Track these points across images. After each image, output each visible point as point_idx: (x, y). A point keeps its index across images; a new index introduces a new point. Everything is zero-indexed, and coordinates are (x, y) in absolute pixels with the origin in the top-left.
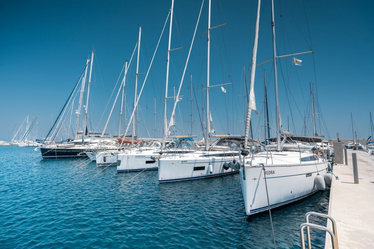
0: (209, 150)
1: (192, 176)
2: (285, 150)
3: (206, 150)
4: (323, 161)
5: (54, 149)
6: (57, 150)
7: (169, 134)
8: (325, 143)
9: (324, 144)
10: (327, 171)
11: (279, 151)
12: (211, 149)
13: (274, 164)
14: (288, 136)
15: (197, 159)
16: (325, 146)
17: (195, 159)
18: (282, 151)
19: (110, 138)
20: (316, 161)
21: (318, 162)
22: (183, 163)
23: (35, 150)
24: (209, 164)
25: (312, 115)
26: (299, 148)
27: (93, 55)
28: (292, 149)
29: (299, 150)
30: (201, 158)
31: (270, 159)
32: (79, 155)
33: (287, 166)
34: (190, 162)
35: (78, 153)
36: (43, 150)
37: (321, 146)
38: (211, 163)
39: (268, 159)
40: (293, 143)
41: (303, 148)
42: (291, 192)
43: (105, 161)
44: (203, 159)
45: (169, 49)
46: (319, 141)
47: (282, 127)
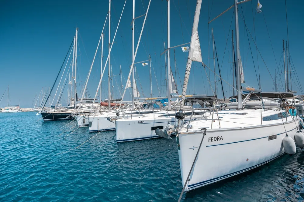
0: (171, 110)
1: (151, 135)
2: (248, 107)
3: (168, 110)
4: (293, 119)
5: (52, 114)
6: (54, 114)
7: (139, 97)
8: (298, 98)
9: (296, 100)
10: (297, 131)
11: (239, 109)
12: (174, 109)
13: (221, 127)
14: (253, 93)
15: (156, 119)
16: (297, 102)
17: (154, 119)
18: (243, 109)
19: (97, 102)
20: (284, 120)
21: (286, 120)
22: (140, 123)
23: (37, 114)
24: (168, 124)
25: (284, 72)
26: (263, 105)
27: (77, 32)
28: (256, 107)
29: (264, 107)
30: (160, 118)
31: (217, 121)
32: (67, 118)
33: (241, 129)
34: (149, 122)
35: (67, 116)
36: (44, 115)
37: (293, 102)
38: (170, 123)
39: (213, 123)
40: (259, 99)
41: (269, 104)
42: (247, 160)
43: (84, 123)
44: (161, 119)
45: (134, 18)
46: (290, 96)
47: (244, 82)
